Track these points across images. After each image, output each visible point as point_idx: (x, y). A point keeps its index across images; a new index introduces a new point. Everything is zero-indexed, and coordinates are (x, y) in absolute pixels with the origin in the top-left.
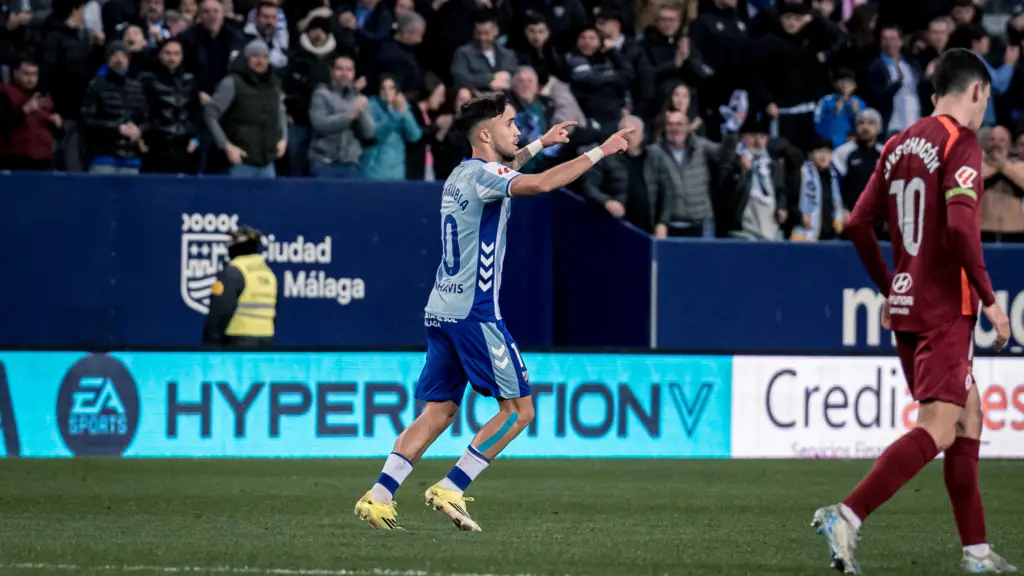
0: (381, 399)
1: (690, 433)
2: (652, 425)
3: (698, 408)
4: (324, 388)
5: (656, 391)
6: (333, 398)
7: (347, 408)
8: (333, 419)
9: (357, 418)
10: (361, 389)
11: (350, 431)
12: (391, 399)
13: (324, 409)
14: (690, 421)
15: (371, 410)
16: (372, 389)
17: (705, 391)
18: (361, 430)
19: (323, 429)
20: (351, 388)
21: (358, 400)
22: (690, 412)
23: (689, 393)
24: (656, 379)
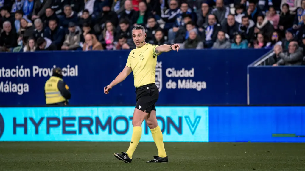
0: (84, 122)
1: (193, 133)
2: (179, 130)
3: (196, 124)
4: (65, 119)
5: (180, 119)
6: (67, 122)
7: (73, 125)
8: (68, 129)
9: (76, 128)
10: (77, 119)
11: (74, 132)
12: (88, 122)
13: (65, 125)
14: (193, 129)
15: (81, 126)
16: (81, 119)
17: (198, 119)
18: (77, 132)
19: (65, 132)
20: (74, 119)
21: (76, 123)
22: (193, 126)
23: (193, 120)
24: (180, 115)
